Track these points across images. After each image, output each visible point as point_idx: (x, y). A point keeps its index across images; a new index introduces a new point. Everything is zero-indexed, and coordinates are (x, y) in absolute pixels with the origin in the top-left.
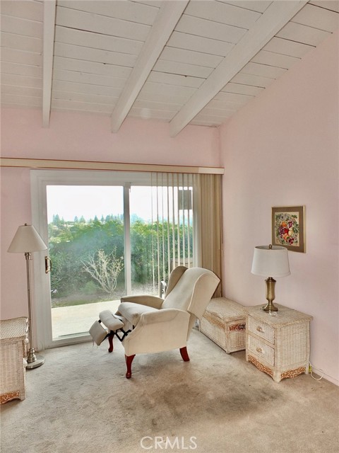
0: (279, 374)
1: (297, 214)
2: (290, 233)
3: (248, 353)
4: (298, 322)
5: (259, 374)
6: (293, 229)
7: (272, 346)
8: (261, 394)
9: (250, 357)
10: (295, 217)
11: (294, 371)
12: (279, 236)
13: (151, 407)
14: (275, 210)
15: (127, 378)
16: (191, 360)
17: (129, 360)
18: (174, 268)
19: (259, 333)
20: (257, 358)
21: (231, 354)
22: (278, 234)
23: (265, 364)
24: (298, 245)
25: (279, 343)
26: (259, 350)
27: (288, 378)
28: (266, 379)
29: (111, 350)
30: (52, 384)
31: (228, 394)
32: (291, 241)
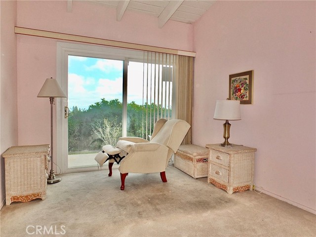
0: (232, 188)
1: (247, 77)
2: (242, 91)
3: (210, 177)
4: (246, 151)
5: (217, 189)
6: (245, 87)
7: (228, 168)
8: (219, 200)
9: (211, 179)
10: (246, 79)
11: (242, 187)
12: (234, 94)
13: (138, 205)
14: (231, 76)
15: (121, 190)
16: (168, 182)
17: (123, 176)
18: (158, 120)
19: (218, 161)
20: (215, 179)
21: (197, 179)
22: (234, 93)
23: (222, 183)
24: (248, 99)
25: (232, 165)
26: (217, 173)
27: (238, 192)
28: (222, 193)
29: (110, 175)
30: (65, 192)
31: (194, 200)
32: (242, 97)
